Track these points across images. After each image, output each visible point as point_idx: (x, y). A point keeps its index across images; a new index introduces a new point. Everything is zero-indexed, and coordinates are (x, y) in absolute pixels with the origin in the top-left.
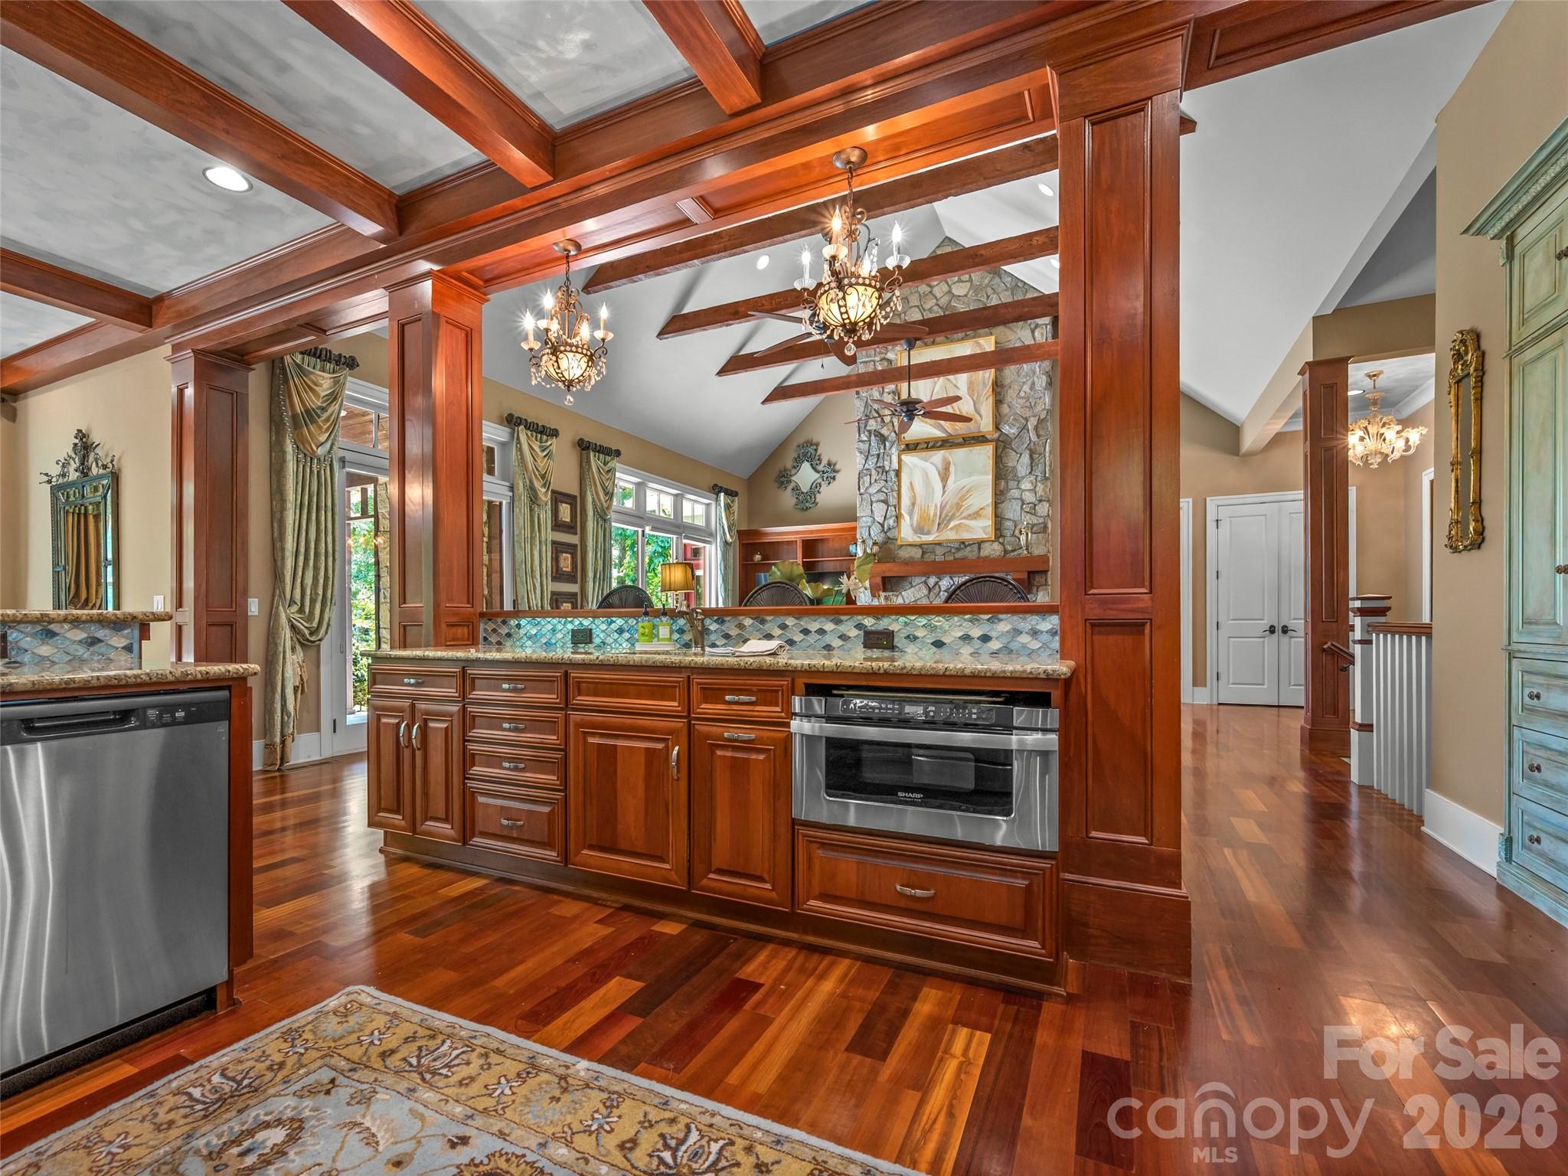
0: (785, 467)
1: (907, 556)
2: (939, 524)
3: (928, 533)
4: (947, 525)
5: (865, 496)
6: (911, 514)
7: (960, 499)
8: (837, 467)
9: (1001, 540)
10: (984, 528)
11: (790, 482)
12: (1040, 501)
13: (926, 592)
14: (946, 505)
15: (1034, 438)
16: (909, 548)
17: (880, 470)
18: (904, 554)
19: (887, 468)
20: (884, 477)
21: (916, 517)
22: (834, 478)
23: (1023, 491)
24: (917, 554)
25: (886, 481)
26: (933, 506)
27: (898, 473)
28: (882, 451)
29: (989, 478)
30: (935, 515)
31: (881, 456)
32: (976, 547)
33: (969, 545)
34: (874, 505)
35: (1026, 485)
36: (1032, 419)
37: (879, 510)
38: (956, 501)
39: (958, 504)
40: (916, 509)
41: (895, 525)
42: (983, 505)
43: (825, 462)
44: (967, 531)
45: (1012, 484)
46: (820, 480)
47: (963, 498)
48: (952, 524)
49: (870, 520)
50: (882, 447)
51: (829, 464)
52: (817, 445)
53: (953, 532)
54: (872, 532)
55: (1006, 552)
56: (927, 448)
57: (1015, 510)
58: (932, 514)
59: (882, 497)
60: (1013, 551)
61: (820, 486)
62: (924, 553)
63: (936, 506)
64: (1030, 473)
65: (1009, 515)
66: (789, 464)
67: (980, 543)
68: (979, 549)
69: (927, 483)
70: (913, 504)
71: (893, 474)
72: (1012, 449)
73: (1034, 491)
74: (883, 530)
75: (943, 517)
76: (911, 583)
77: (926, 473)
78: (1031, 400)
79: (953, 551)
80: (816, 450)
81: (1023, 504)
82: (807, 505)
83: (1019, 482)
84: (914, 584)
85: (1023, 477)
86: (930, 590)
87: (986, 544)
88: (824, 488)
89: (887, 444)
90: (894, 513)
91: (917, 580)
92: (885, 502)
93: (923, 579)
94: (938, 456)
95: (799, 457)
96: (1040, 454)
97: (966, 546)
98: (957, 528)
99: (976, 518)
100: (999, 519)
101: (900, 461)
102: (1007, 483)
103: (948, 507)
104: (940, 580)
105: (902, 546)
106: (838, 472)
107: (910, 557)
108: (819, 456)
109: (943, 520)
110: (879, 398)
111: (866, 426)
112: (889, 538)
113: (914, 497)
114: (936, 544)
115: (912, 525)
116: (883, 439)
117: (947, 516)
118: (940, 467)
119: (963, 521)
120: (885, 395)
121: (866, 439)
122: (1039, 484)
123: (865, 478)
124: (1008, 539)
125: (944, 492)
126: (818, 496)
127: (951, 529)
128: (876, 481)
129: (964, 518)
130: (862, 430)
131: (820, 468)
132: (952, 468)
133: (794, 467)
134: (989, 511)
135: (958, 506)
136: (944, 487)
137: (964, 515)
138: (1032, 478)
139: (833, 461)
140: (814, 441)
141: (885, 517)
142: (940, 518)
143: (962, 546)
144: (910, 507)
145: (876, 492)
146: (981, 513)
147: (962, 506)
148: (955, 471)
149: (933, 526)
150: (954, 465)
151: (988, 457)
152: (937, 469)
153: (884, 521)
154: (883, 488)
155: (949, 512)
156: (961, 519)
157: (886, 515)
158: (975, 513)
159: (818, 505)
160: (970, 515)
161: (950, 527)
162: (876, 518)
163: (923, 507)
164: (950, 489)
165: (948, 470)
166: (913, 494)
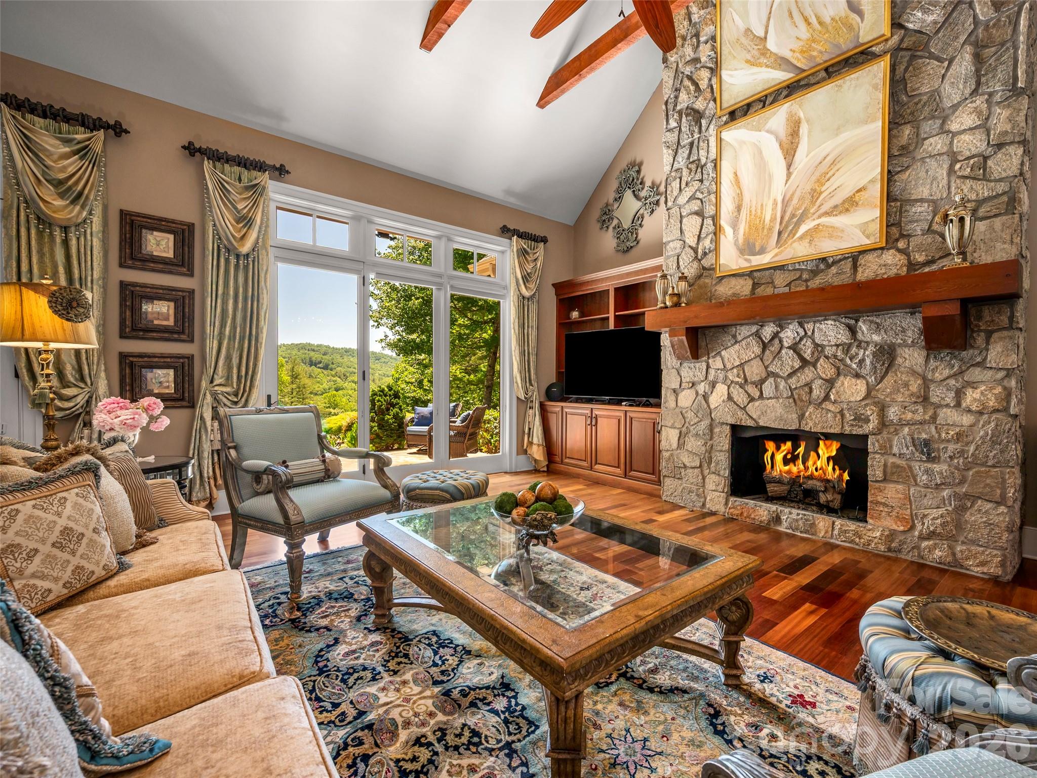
0: (606, 201)
1: (730, 293)
2: (780, 233)
3: (762, 251)
4: (793, 233)
5: (672, 211)
6: (735, 226)
7: (818, 181)
9: (901, 244)
10: (864, 228)
11: (612, 219)
12: (1000, 145)
13: (757, 350)
14: (793, 195)
15: (986, 15)
16: (733, 281)
17: (693, 167)
18: (724, 290)
19: (703, 161)
20: (698, 176)
21: (742, 228)
22: (658, 203)
23: (956, 133)
24: (743, 287)
25: (701, 181)
26: (771, 203)
27: (716, 164)
28: (696, 136)
29: (877, 127)
30: (773, 219)
31: (696, 142)
32: (847, 265)
33: (834, 263)
34: (684, 220)
35: (964, 120)
37: (691, 229)
38: (808, 188)
39: (814, 190)
40: (744, 212)
41: (713, 246)
42: (862, 183)
44: (831, 237)
45: (928, 127)
46: (642, 210)
47: (824, 179)
48: (803, 229)
49: (678, 244)
50: (697, 130)
51: (653, 185)
52: (640, 165)
53: (806, 242)
54: (681, 263)
55: (911, 265)
56: (763, 106)
57: (935, 179)
58: (768, 218)
59: (695, 206)
60: (929, 262)
61: (643, 218)
62: (755, 285)
63: (775, 203)
64: (975, 91)
65: (920, 192)
66: (611, 197)
67: (855, 257)
68: (856, 267)
69: (762, 168)
70: (739, 208)
71: (710, 167)
72: (930, 56)
73: (981, 127)
74: (696, 257)
75: (786, 218)
76: (734, 336)
77: (761, 153)
79: (805, 276)
80: (639, 172)
81: (954, 161)
82: (629, 242)
83: (945, 119)
84: (739, 338)
85: (955, 107)
86: (765, 346)
87: (870, 257)
88: (647, 217)
89: (704, 122)
90: (711, 228)
91: (745, 331)
92: (700, 213)
93: (754, 329)
94: (781, 115)
95: (621, 186)
96: (1002, 44)
97: (829, 266)
98: (811, 235)
99: (847, 210)
100: (895, 203)
101: (720, 141)
102: (917, 128)
103: (795, 201)
104: (782, 328)
105: (723, 277)
107: (734, 294)
108: (642, 179)
109: (787, 227)
110: (693, 55)
112: (704, 268)
113: (740, 195)
114: (775, 268)
115: (736, 242)
116: (699, 118)
117: (793, 216)
118: (783, 132)
119: (825, 220)
120: (700, 47)
121: (676, 124)
122: (998, 110)
124: (917, 240)
125: (789, 175)
126: (639, 230)
127: (801, 238)
128: (687, 184)
129: (826, 214)
130: (671, 114)
131: (643, 194)
132: (804, 130)
133: (616, 200)
134: (876, 192)
135: (815, 194)
136: (789, 166)
137: (825, 208)
138: (981, 101)
140: (636, 160)
141: (699, 237)
142: (781, 223)
143: (822, 266)
144: (735, 214)
145: (688, 202)
146: (857, 198)
147: (821, 193)
148: (810, 132)
149: (770, 237)
150: (808, 121)
151: (875, 87)
152: (777, 138)
153: (698, 243)
154: (698, 193)
155: (798, 209)
156: (819, 217)
157: (700, 232)
158: (844, 202)
159: (641, 242)
160: (836, 207)
161: (798, 235)
162: (687, 241)
163: (753, 209)
164: (800, 167)
165: (798, 135)
166: (738, 191)
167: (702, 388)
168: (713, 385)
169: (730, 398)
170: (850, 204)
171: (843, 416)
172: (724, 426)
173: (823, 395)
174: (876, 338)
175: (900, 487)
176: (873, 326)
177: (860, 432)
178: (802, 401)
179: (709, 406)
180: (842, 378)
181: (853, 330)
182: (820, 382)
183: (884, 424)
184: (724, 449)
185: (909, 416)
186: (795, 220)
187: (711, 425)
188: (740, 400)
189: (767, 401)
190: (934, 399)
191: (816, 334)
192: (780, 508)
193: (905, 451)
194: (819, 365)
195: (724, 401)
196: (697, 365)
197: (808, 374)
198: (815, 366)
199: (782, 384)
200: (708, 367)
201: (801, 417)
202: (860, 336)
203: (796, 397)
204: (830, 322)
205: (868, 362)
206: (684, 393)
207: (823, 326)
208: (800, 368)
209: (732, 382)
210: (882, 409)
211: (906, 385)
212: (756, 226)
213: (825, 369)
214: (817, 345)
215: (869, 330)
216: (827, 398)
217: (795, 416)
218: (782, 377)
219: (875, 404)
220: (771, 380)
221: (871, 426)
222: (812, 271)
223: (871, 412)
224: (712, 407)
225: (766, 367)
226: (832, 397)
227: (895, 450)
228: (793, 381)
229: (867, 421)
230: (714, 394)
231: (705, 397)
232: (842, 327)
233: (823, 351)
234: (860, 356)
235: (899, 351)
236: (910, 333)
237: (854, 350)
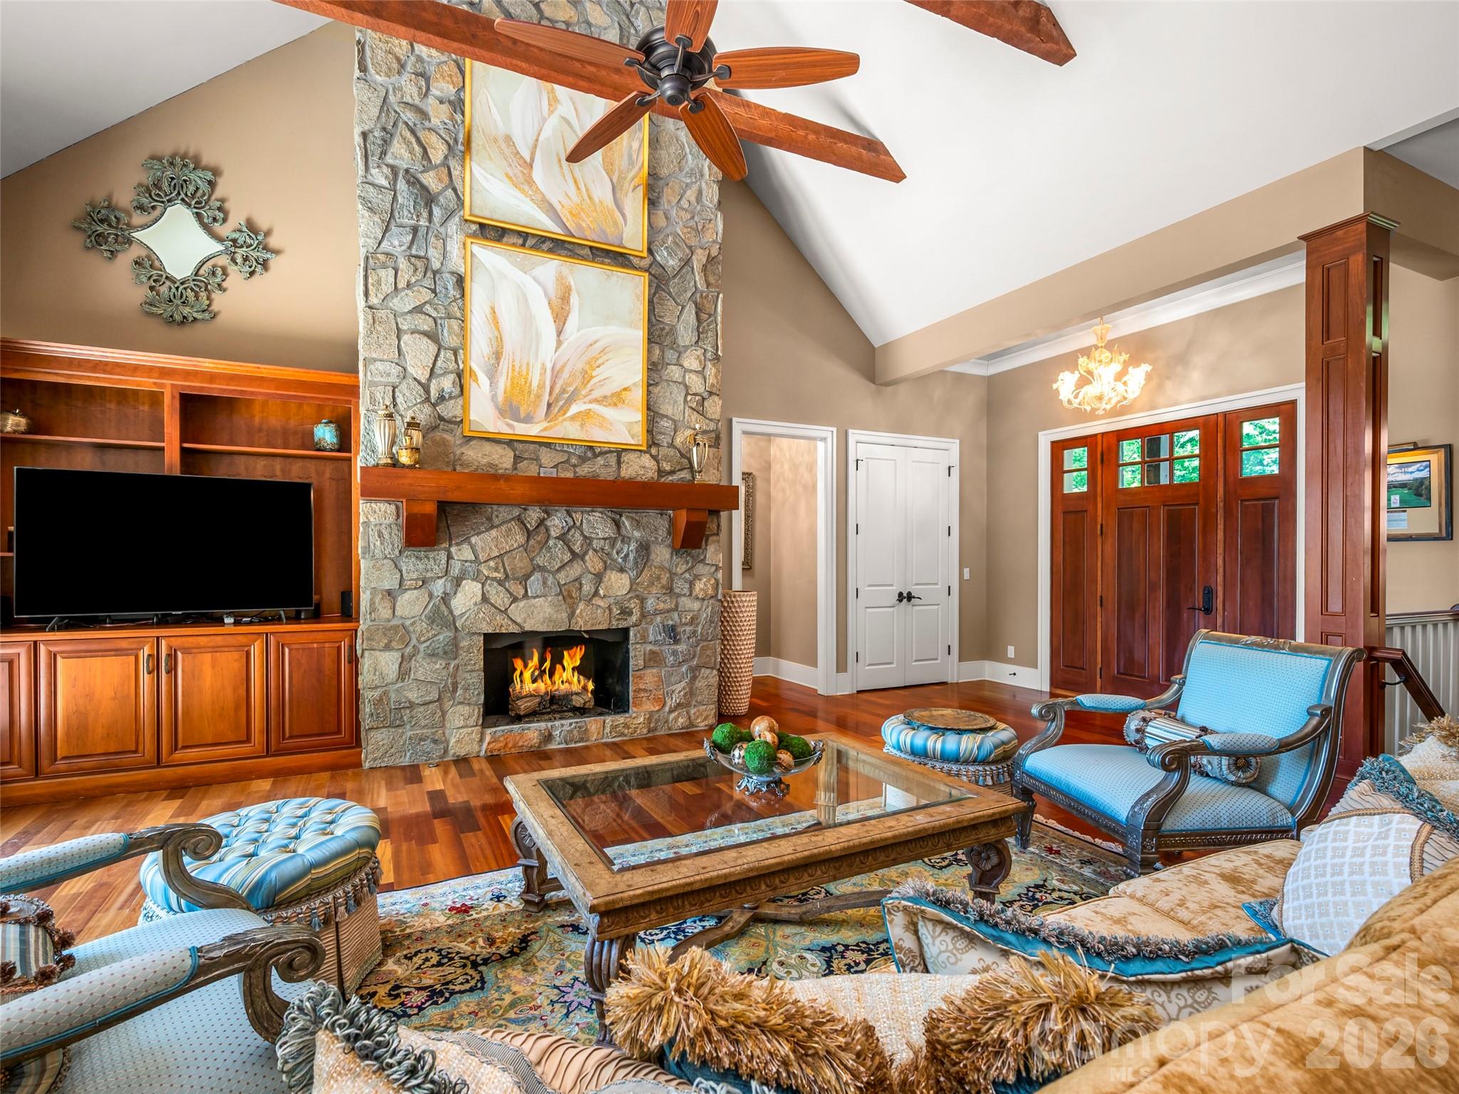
0: (109, 198)
1: (484, 461)
2: (549, 405)
3: (528, 419)
4: (563, 410)
5: (381, 314)
6: (492, 375)
7: (589, 363)
8: (273, 242)
9: (654, 451)
10: (630, 425)
11: (129, 241)
12: (711, 393)
13: (521, 538)
14: (563, 367)
15: (701, 285)
16: (488, 447)
17: (420, 265)
18: (477, 456)
19: (436, 265)
20: (428, 282)
21: (502, 383)
22: (265, 265)
23: (686, 371)
24: (503, 459)
25: (434, 291)
26: (539, 366)
27: (462, 282)
28: (424, 222)
29: (638, 335)
30: (541, 386)
31: (422, 232)
32: (612, 459)
33: (601, 454)
34: (405, 338)
35: (691, 361)
36: (699, 251)
37: (419, 355)
38: (580, 365)
39: (584, 371)
40: (504, 365)
41: (456, 391)
42: (628, 383)
43: (237, 219)
44: (601, 427)
45: (670, 355)
46: (224, 260)
47: (594, 363)
48: (574, 409)
49: (395, 370)
50: (425, 215)
51: (251, 227)
52: (216, 172)
53: (577, 425)
54: (400, 400)
55: (660, 472)
56: (523, 245)
57: (676, 402)
58: (535, 384)
59: (426, 325)
60: (672, 472)
61: (225, 273)
62: (517, 459)
63: (544, 368)
64: (697, 342)
65: (666, 409)
66: (125, 197)
67: (620, 453)
68: (619, 463)
69: (527, 320)
70: (498, 355)
71: (451, 282)
72: (670, 294)
73: (701, 373)
74: (428, 399)
75: (557, 390)
76: (490, 519)
77: (526, 300)
78: (696, 218)
79: (574, 461)
80: (212, 184)
81: (687, 394)
82: (186, 310)
83: (680, 353)
84: (496, 521)
85: (686, 348)
86: (529, 534)
87: (632, 456)
88: (236, 278)
89: (437, 212)
90: (452, 366)
91: (503, 513)
92: (433, 336)
93: (516, 512)
94: (550, 267)
95: (157, 185)
96: (710, 315)
97: (596, 456)
98: (584, 417)
99: (615, 405)
100: (652, 413)
101: (470, 255)
102: (662, 351)
103: (565, 375)
104: (549, 515)
105: (472, 438)
106: (277, 252)
107: (490, 465)
108: (223, 200)
109: (557, 400)
110: (417, 101)
111: (384, 153)
112: (441, 418)
113: (499, 340)
114: (541, 444)
115: (494, 398)
116: (428, 199)
117: (563, 391)
118: (552, 293)
119: (594, 406)
120: (431, 100)
121: (385, 183)
122: (709, 365)
123: (382, 273)
124: (664, 451)
125: (559, 343)
126: (217, 296)
127: (573, 418)
128: (409, 285)
129: (596, 401)
130: (374, 160)
131: (225, 230)
132: (574, 300)
133: (141, 208)
134: (638, 395)
135: (586, 377)
136: (559, 333)
137: (597, 394)
138: (700, 352)
139: (263, 224)
140: (207, 159)
141: (432, 370)
142: (550, 394)
143: (589, 454)
144: (493, 361)
145: (410, 312)
146: (623, 396)
147: (592, 377)
148: (581, 307)
149: (538, 406)
150: (579, 294)
151: (637, 296)
152: (546, 294)
153: (429, 379)
154: (427, 306)
155: (569, 385)
156: (590, 402)
157: (434, 364)
158: (613, 395)
159: (219, 318)
160: (605, 397)
161: (569, 414)
162: (409, 369)
163: (517, 365)
164: (571, 339)
165: (568, 302)
166: (496, 334)
167: (439, 587)
168: (458, 582)
169: (485, 599)
170: (616, 399)
171: (610, 610)
172: (475, 638)
173: (593, 590)
174: (637, 534)
175: (655, 671)
176: (635, 523)
177: (623, 625)
178: (572, 597)
179: (451, 612)
180: (608, 572)
181: (618, 525)
182: (590, 576)
183: (643, 616)
184: (477, 667)
185: (661, 606)
186: (566, 396)
187: (455, 638)
188: (499, 602)
189: (534, 601)
190: (677, 591)
191: (585, 526)
192: (549, 724)
193: (659, 638)
194: (587, 558)
195: (476, 604)
196: (431, 555)
197: (575, 570)
198: (583, 559)
199: (550, 580)
200: (450, 557)
201: (572, 615)
202: (623, 532)
203: (565, 594)
204: (597, 514)
205: (631, 557)
206: (407, 595)
207: (591, 518)
208: (571, 561)
209: (487, 578)
210: (642, 600)
211: (659, 578)
212: (519, 384)
213: (593, 562)
214: (585, 537)
215: (631, 525)
216: (596, 593)
217: (565, 615)
218: (549, 572)
219: (637, 597)
220: (537, 576)
221: (634, 618)
222: (580, 457)
223: (634, 605)
224: (457, 613)
225: (532, 560)
226: (601, 592)
227: (651, 638)
228: (562, 577)
229: (630, 613)
230: (459, 595)
231: (446, 599)
232: (609, 521)
233: (590, 544)
234: (625, 550)
235: (653, 547)
236: (660, 532)
237: (619, 544)
